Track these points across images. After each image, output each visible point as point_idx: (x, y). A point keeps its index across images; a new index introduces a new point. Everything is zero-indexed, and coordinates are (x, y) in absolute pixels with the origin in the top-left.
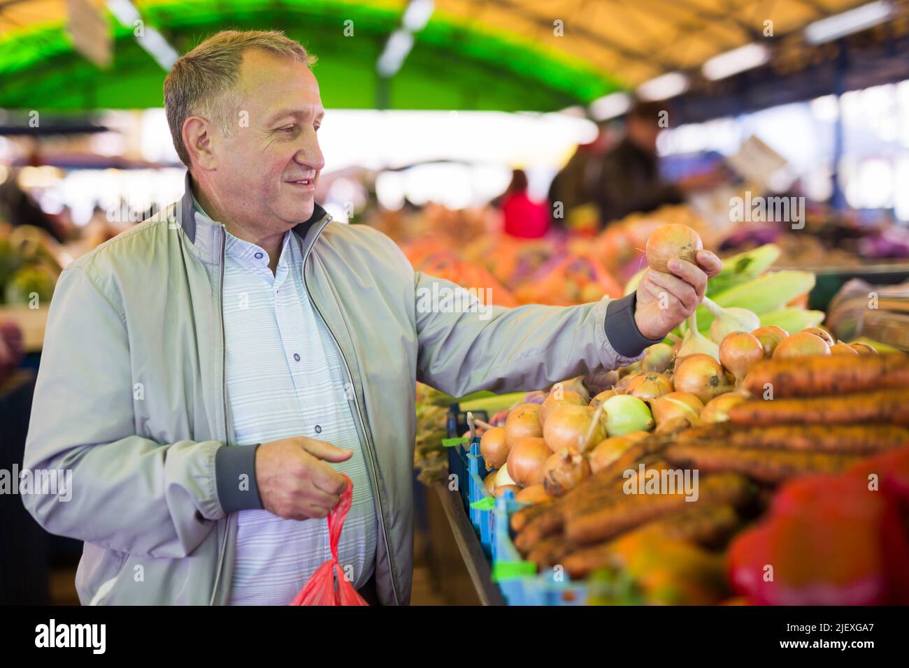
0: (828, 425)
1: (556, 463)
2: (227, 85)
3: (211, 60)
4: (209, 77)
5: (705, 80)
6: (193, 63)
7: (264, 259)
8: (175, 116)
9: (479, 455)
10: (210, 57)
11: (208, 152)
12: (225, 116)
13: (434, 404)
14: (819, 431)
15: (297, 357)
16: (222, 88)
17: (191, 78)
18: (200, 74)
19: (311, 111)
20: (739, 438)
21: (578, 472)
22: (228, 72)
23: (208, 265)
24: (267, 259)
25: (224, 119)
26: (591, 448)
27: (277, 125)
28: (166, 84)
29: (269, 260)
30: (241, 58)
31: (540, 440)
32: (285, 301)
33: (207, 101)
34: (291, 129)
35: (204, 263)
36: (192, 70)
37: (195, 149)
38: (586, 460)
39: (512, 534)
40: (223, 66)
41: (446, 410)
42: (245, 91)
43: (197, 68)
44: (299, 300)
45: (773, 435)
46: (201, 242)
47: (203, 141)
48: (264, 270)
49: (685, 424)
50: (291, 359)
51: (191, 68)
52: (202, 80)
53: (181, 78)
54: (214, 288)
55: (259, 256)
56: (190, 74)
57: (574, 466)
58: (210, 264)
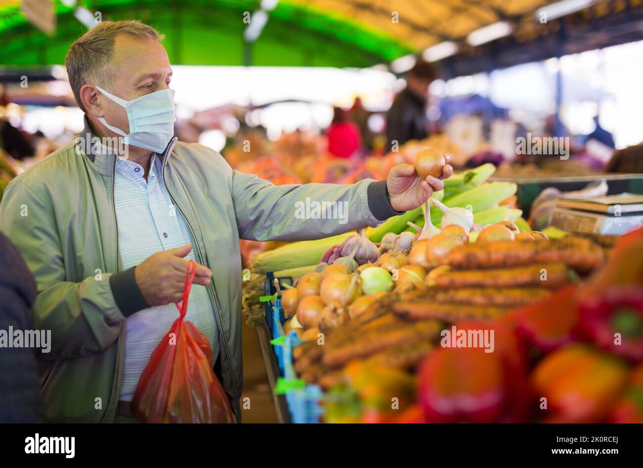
0: (498, 288)
1: (326, 313)
2: (105, 60)
3: (94, 44)
4: (93, 56)
5: (469, 46)
6: (82, 47)
7: (141, 172)
8: (74, 82)
9: (281, 308)
10: (93, 42)
11: (98, 106)
12: (106, 80)
13: (257, 273)
14: (492, 292)
15: (165, 235)
16: (102, 63)
17: (81, 56)
18: (87, 54)
19: (163, 73)
20: (441, 296)
21: (341, 319)
22: (105, 51)
23: (104, 177)
24: (142, 172)
25: (106, 83)
26: (349, 303)
27: (141, 84)
28: (66, 60)
29: (144, 173)
30: (114, 42)
31: (318, 298)
32: (155, 199)
33: (93, 71)
34: (151, 86)
35: (102, 175)
36: (82, 51)
37: (89, 104)
38: (346, 311)
39: (294, 361)
40: (102, 47)
41: (265, 277)
42: (118, 63)
43: (85, 50)
44: (164, 198)
45: (462, 295)
46: (99, 162)
47: (94, 98)
48: (140, 179)
49: (411, 287)
50: (162, 236)
51: (81, 50)
52: (89, 58)
53: (75, 57)
54: (108, 192)
55: (137, 170)
56: (81, 54)
57: (338, 315)
58: (105, 176)
